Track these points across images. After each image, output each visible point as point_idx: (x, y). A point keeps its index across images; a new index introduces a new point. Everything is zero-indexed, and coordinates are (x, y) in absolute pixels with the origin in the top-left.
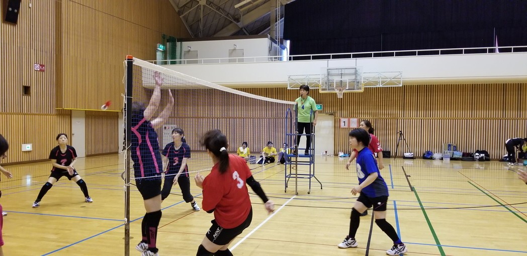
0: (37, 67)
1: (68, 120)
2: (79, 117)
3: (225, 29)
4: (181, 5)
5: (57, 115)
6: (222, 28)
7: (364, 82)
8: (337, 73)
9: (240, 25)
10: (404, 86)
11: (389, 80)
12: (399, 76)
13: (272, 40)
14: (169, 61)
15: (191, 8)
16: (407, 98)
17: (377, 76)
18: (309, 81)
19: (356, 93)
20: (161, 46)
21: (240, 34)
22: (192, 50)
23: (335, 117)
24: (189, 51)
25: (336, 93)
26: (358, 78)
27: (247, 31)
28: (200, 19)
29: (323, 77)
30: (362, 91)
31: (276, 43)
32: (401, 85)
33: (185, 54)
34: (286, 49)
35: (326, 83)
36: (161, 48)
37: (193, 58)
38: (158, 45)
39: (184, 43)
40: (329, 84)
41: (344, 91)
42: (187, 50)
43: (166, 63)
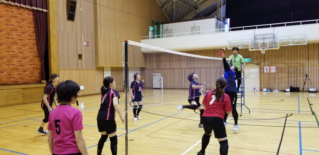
0: (85, 44)
1: (102, 72)
2: (107, 70)
3: (189, 14)
4: (162, 3)
5: (96, 70)
6: (187, 14)
7: (279, 43)
8: (261, 37)
9: (198, 11)
10: (309, 44)
11: (297, 40)
12: (304, 38)
13: (218, 19)
14: (156, 36)
15: (168, 4)
16: (311, 52)
17: (289, 38)
18: (242, 43)
19: (274, 50)
20: (151, 28)
21: (198, 17)
22: (169, 28)
23: (260, 66)
24: (167, 29)
25: (260, 51)
26: (276, 40)
27: (202, 15)
28: (174, 10)
29: (251, 40)
30: (278, 48)
31: (220, 20)
32: (306, 44)
33: (165, 32)
34: (227, 24)
35: (254, 45)
36: (151, 29)
37: (170, 34)
38: (150, 27)
39: (164, 25)
40: (256, 45)
41: (266, 49)
42: (166, 29)
43: (154, 37)
